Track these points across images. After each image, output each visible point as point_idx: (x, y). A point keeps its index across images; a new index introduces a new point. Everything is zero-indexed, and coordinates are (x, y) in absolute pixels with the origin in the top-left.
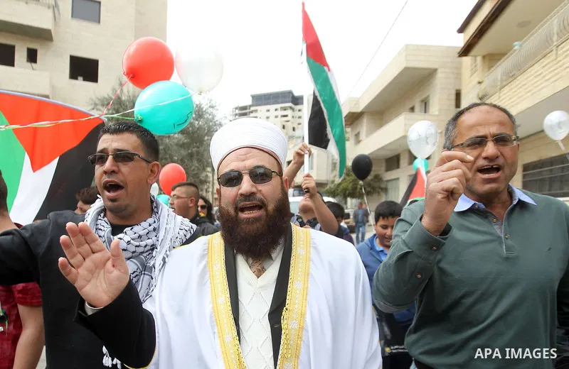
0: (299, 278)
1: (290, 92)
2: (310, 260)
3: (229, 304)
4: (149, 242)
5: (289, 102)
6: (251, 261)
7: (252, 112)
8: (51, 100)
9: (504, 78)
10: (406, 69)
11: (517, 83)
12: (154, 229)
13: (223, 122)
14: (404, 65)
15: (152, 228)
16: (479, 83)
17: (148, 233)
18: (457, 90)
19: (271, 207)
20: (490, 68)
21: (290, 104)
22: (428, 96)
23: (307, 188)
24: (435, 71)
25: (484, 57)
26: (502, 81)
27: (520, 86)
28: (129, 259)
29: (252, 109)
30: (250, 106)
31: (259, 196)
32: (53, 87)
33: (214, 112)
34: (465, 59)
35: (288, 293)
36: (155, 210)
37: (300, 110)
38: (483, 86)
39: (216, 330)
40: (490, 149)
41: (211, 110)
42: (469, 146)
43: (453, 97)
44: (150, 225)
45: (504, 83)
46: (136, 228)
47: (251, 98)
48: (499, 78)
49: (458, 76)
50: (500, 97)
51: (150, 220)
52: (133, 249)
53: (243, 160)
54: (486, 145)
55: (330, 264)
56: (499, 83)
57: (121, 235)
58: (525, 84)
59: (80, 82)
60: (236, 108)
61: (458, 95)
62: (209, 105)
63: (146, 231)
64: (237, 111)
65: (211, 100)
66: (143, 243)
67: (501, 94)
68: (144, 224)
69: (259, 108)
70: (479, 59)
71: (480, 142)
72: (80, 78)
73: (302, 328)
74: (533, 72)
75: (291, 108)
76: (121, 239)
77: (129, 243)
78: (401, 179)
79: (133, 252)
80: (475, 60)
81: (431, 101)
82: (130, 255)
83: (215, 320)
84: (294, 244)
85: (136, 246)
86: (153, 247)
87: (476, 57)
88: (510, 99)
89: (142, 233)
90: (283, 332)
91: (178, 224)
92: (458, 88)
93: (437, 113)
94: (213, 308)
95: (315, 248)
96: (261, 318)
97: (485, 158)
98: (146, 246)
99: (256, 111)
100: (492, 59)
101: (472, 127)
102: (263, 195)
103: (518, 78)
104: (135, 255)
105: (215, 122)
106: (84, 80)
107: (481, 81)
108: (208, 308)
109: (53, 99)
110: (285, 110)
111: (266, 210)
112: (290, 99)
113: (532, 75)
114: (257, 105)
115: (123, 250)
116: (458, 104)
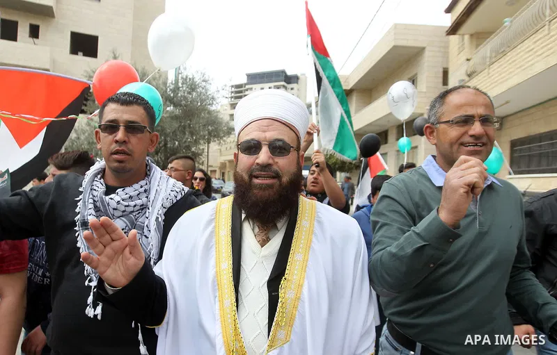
0: (300, 250)
1: (283, 72)
2: (313, 232)
3: (231, 270)
4: (139, 202)
5: (282, 81)
6: (257, 230)
7: (247, 90)
8: (51, 73)
9: (494, 55)
10: (395, 47)
11: (508, 58)
12: (145, 191)
13: (216, 96)
14: (392, 44)
15: (143, 189)
16: (468, 60)
17: (139, 194)
18: (444, 68)
19: (285, 179)
20: (478, 46)
21: (283, 83)
22: (416, 74)
23: (317, 163)
24: (423, 49)
25: (472, 35)
26: (491, 58)
27: (510, 61)
28: (119, 217)
29: (247, 87)
30: (246, 84)
31: (275, 167)
32: (54, 62)
33: (208, 86)
34: (452, 37)
35: (288, 264)
36: (148, 173)
37: (292, 89)
38: (471, 63)
39: (217, 294)
40: (477, 128)
41: (204, 84)
42: (457, 123)
43: (441, 75)
44: (141, 187)
45: (494, 60)
46: (128, 189)
47: (246, 77)
48: (488, 55)
49: (446, 55)
50: (489, 74)
51: (143, 183)
52: (123, 209)
53: (265, 132)
54: (473, 124)
55: (332, 240)
56: (488, 60)
57: (112, 196)
58: (515, 61)
59: (80, 58)
60: (232, 86)
61: (445, 73)
62: (202, 79)
63: (137, 192)
64: (233, 89)
65: (204, 74)
66: (132, 204)
67: (490, 71)
68: (136, 186)
69: (254, 86)
70: (467, 37)
71: (467, 120)
72: (80, 54)
73: (298, 299)
74: (522, 49)
75: (284, 86)
76: (111, 199)
77: (118, 202)
78: (388, 154)
79: (124, 211)
80: (463, 40)
81: (419, 79)
82: (121, 214)
83: (216, 284)
84: (299, 215)
85: (125, 206)
86: (144, 208)
87: (463, 35)
88: (500, 75)
89: (132, 194)
90: (280, 300)
91: (170, 186)
92: (445, 66)
93: (424, 90)
94: (216, 272)
95: (319, 222)
96: (261, 286)
97: (471, 136)
98: (135, 206)
99: (251, 89)
100: (480, 37)
101: (460, 107)
102: (278, 167)
103: (508, 54)
104: (124, 214)
105: (208, 96)
106: (84, 55)
107: (469, 58)
108: (211, 273)
109: (53, 72)
110: (278, 88)
111: (280, 181)
112: (283, 78)
113: (523, 51)
114: (251, 84)
115: (114, 209)
116: (445, 82)
